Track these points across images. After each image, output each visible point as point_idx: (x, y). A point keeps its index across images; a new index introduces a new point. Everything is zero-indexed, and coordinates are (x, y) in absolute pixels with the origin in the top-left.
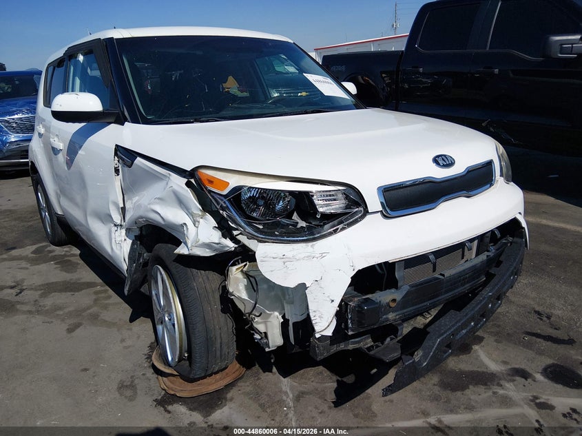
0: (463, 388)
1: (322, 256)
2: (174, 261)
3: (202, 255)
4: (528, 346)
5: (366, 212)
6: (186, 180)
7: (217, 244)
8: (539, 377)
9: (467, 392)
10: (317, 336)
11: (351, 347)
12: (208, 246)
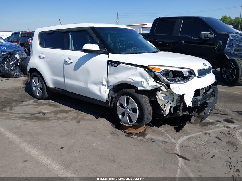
0: (207, 126)
1: (188, 87)
2: (135, 93)
3: (149, 89)
4: (217, 116)
5: (195, 76)
6: (144, 69)
7: (155, 86)
8: (223, 122)
9: (208, 126)
10: (187, 107)
11: (185, 114)
12: (152, 86)
